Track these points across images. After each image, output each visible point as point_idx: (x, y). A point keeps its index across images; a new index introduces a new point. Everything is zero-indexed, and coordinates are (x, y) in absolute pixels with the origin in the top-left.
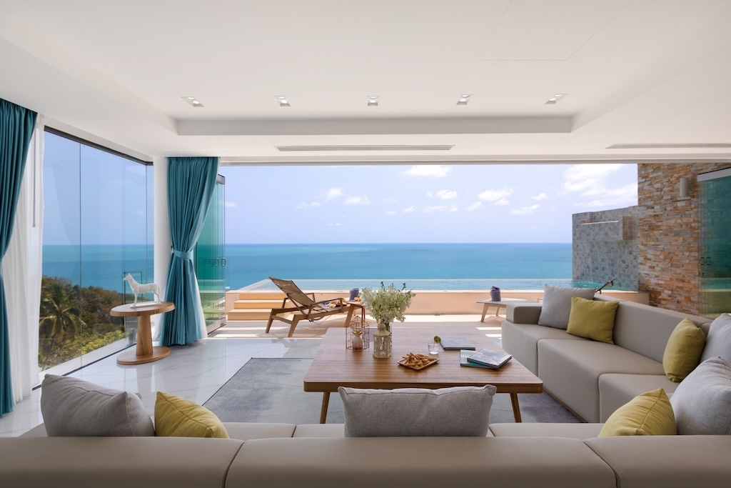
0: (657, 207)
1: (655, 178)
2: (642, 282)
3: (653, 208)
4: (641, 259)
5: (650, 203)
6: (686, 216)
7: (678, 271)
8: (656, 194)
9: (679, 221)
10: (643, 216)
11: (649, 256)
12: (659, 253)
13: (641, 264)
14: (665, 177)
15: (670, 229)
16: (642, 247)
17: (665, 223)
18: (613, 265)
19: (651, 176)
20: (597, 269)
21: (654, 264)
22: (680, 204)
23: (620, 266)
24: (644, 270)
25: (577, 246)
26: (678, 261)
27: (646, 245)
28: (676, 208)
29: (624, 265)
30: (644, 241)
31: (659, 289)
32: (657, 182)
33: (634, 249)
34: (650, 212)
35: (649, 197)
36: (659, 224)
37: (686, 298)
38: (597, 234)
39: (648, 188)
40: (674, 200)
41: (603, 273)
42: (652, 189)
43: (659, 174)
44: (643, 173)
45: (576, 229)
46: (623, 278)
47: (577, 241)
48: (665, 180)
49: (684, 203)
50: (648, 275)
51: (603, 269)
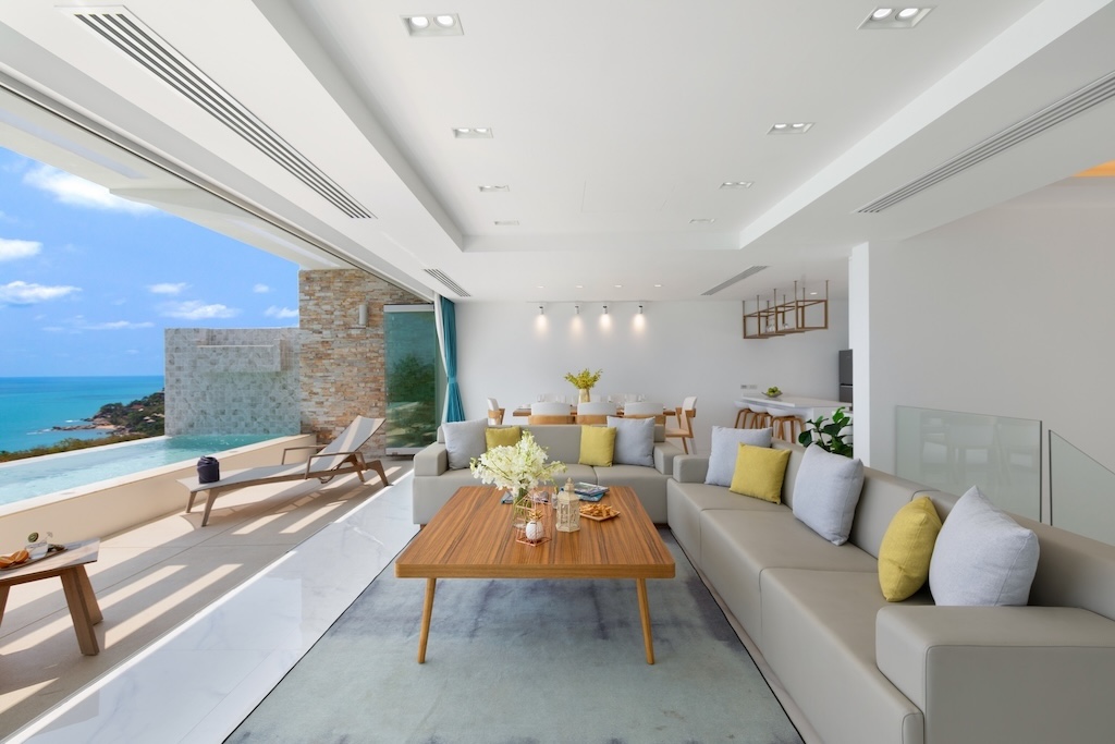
0: (325, 332)
1: (324, 298)
2: (305, 421)
3: (321, 333)
4: (304, 395)
5: (316, 327)
6: (361, 345)
8: (323, 316)
9: (354, 350)
10: (308, 342)
11: (315, 390)
13: (305, 400)
14: (337, 299)
15: (342, 357)
16: (306, 380)
17: (336, 351)
18: (254, 406)
19: (317, 295)
20: (223, 413)
21: (323, 399)
22: (353, 332)
23: (266, 406)
24: (309, 408)
25: (178, 381)
26: (352, 393)
27: (311, 377)
28: (349, 336)
29: (273, 404)
30: (309, 373)
31: (330, 427)
32: (326, 304)
33: (289, 382)
34: (317, 337)
35: (316, 320)
36: (329, 352)
38: (232, 362)
39: (313, 308)
40: (347, 327)
41: (234, 419)
42: (319, 310)
43: (328, 294)
44: (307, 288)
45: (175, 354)
46: (271, 420)
47: (177, 373)
48: (336, 303)
49: (358, 332)
50: (315, 412)
51: (235, 412)
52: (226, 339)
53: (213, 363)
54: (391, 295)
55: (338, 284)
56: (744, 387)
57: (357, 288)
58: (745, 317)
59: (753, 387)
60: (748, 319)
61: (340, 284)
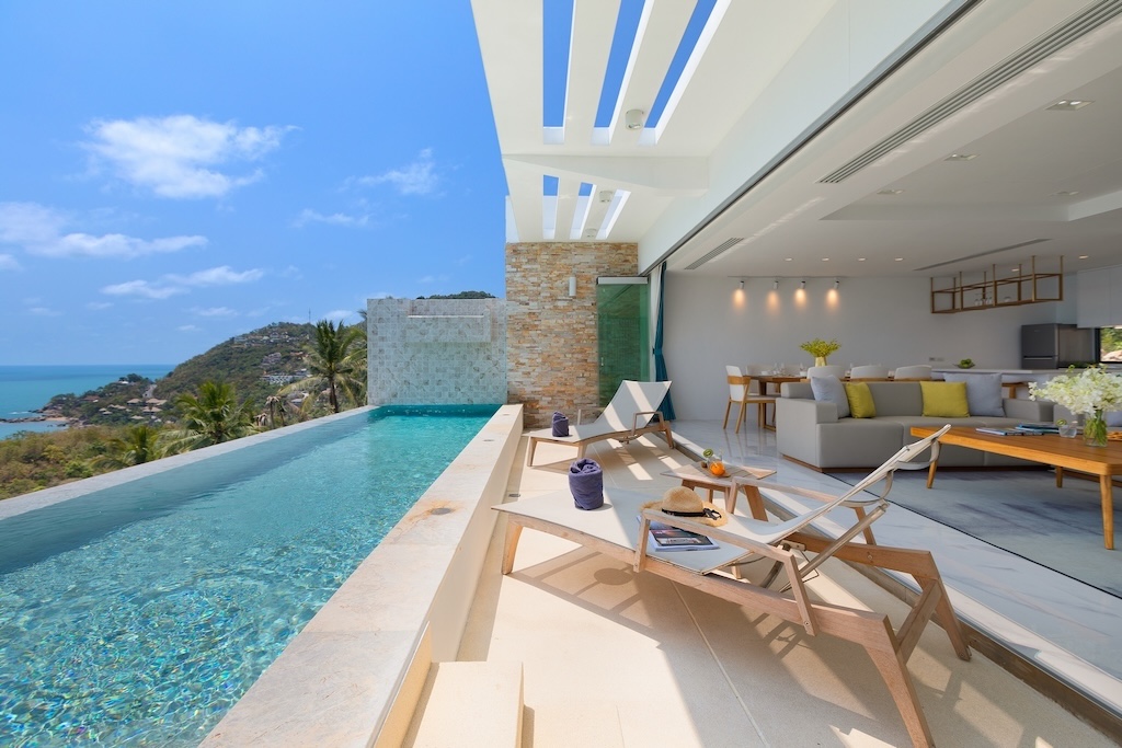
0: (531, 304)
1: (531, 270)
2: (512, 391)
3: (527, 304)
4: (512, 365)
5: (525, 299)
6: (568, 316)
7: (560, 374)
8: (530, 288)
9: (560, 321)
10: (514, 313)
11: (522, 361)
12: (536, 356)
13: (511, 370)
14: (544, 272)
15: (550, 329)
16: (512, 350)
17: (543, 322)
18: (457, 376)
19: (524, 267)
20: (427, 383)
21: (530, 369)
22: (560, 304)
23: (470, 376)
24: (516, 378)
25: (381, 350)
26: (559, 363)
27: (517, 348)
28: (556, 307)
29: (478, 374)
30: (515, 343)
31: (537, 397)
32: (533, 276)
33: (493, 352)
34: (524, 309)
35: (523, 291)
36: (536, 323)
37: (568, 401)
38: (442, 332)
39: (520, 280)
40: (553, 298)
41: (438, 389)
42: (526, 282)
43: (534, 267)
44: (514, 260)
45: (378, 325)
46: (475, 390)
47: (380, 343)
48: (543, 275)
49: (565, 304)
50: (521, 382)
51: (439, 382)
53: (423, 334)
54: (598, 268)
55: (544, 257)
56: (932, 359)
57: (563, 261)
58: (933, 293)
59: (941, 360)
60: (937, 296)
61: (547, 257)
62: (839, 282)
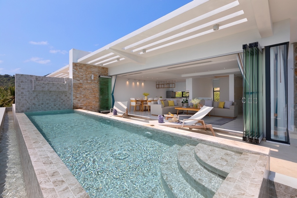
0: (80, 81)
1: (80, 71)
2: (74, 105)
3: (79, 81)
5: (79, 79)
6: (91, 85)
7: (89, 100)
8: (80, 76)
9: (89, 86)
10: (75, 83)
11: (77, 97)
12: (82, 95)
13: (74, 99)
14: (84, 72)
15: (86, 88)
16: (74, 94)
17: (84, 86)
18: (55, 101)
19: (78, 70)
20: (43, 104)
21: (80, 99)
22: (89, 81)
23: (59, 101)
24: (75, 102)
26: (88, 97)
27: (76, 93)
28: (88, 82)
29: (62, 101)
30: (76, 92)
31: (82, 107)
32: (81, 73)
33: (68, 94)
34: (78, 82)
35: (78, 77)
36: (82, 86)
37: (91, 107)
38: (51, 87)
39: (77, 74)
40: (87, 80)
41: (47, 106)
42: (79, 74)
43: (81, 70)
44: (75, 68)
45: (21, 83)
46: (61, 106)
47: (22, 90)
48: (84, 73)
49: (90, 81)
50: (77, 103)
51: (48, 104)
52: (42, 80)
54: (99, 73)
55: (84, 68)
57: (90, 70)
60: (157, 85)
61: (85, 68)
62: (144, 81)
